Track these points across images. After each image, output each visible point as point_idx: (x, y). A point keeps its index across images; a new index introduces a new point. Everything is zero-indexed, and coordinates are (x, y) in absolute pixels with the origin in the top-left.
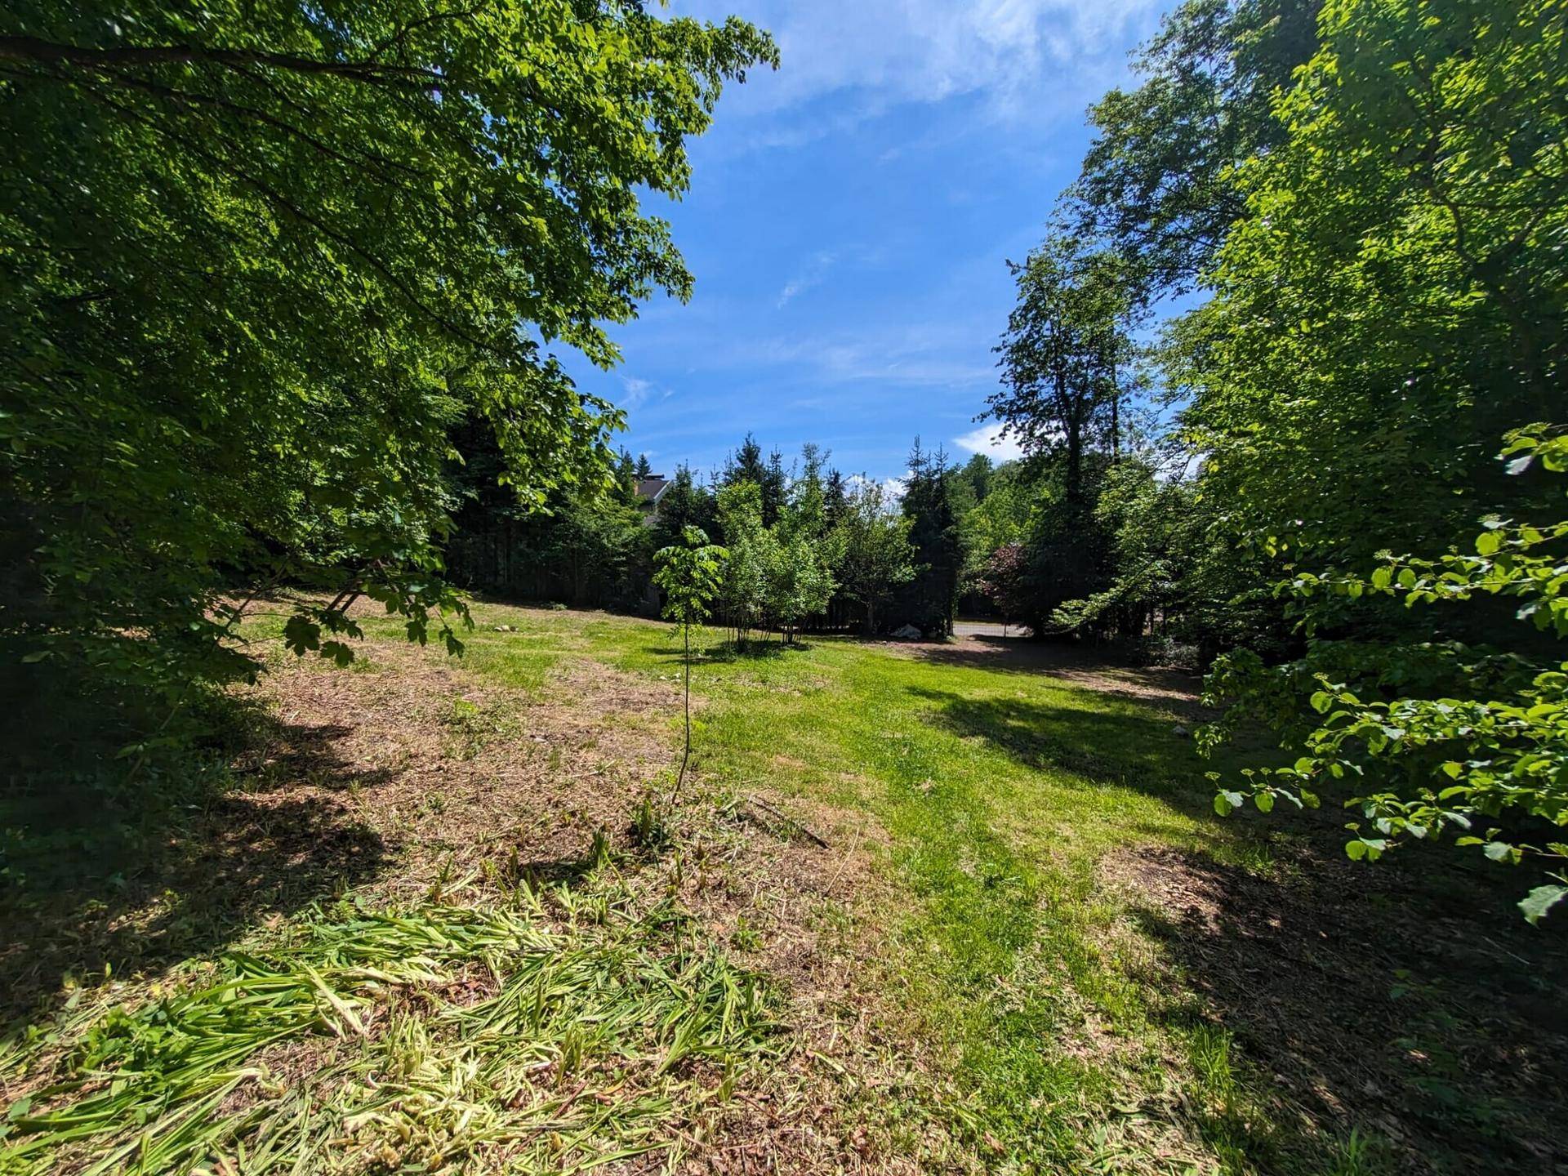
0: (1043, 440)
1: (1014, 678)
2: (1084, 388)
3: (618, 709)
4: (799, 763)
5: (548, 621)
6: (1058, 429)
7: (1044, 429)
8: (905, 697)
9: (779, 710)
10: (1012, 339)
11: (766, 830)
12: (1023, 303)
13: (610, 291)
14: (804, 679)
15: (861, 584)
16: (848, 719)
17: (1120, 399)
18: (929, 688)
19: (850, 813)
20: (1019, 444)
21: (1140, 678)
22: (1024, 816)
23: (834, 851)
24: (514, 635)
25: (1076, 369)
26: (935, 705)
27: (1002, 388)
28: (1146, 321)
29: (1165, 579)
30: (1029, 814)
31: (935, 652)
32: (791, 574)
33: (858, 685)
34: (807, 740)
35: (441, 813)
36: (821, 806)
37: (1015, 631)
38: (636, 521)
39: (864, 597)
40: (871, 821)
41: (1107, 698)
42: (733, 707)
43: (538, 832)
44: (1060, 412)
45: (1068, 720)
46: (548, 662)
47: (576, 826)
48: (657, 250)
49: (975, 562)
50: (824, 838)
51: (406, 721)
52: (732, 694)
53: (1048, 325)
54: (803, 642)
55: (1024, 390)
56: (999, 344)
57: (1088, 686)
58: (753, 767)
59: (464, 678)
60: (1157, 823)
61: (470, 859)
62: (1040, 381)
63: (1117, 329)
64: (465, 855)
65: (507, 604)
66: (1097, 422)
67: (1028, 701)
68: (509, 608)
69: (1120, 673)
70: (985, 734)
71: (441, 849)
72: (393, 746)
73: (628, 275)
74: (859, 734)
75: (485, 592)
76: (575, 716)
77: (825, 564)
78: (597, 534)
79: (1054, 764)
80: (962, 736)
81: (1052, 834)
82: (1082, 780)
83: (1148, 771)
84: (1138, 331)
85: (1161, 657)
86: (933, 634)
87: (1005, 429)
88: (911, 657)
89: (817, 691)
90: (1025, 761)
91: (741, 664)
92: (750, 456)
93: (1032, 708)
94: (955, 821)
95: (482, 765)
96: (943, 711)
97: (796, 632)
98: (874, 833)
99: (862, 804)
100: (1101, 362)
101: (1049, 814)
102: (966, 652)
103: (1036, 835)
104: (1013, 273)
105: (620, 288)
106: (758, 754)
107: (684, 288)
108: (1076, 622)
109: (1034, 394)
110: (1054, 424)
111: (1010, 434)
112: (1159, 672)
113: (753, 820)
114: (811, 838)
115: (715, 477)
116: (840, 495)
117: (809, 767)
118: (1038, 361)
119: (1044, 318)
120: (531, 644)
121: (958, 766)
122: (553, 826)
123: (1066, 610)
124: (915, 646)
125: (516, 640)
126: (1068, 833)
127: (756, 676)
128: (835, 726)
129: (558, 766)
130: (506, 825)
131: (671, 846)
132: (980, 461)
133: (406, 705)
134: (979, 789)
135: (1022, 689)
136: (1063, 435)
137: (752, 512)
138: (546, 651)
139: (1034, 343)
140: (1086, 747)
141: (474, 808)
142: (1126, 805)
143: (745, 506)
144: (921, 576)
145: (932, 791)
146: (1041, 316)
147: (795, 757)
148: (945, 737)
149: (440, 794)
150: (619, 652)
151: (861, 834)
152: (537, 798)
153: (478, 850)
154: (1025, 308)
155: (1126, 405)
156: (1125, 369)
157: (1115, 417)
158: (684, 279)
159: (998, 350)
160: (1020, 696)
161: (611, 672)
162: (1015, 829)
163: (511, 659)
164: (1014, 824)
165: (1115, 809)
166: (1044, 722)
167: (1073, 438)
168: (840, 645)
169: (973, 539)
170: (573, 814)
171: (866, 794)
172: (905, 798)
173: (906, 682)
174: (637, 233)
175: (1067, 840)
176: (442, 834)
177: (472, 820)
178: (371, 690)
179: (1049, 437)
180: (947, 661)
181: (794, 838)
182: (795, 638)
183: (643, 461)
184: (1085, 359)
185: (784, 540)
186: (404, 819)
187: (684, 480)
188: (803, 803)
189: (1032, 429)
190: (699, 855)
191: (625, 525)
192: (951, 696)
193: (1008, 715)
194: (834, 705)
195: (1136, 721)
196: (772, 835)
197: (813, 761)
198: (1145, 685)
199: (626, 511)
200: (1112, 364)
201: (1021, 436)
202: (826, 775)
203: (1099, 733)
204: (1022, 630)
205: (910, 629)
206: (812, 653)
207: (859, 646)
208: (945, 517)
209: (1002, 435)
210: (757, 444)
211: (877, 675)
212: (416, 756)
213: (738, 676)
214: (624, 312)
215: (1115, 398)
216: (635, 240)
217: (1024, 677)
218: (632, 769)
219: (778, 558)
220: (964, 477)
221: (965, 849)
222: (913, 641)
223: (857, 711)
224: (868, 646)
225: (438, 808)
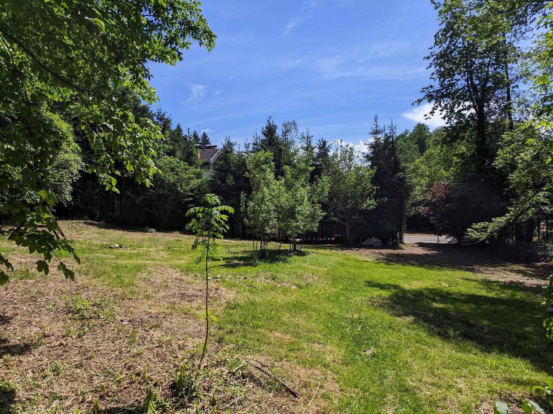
0: (459, 114)
1: (442, 273)
2: (486, 80)
3: (177, 300)
4: (288, 337)
5: (144, 240)
6: (469, 107)
7: (461, 107)
8: (365, 288)
9: (281, 299)
10: (437, 50)
11: (259, 384)
12: (443, 26)
13: (165, 45)
14: (300, 277)
15: (341, 212)
16: (325, 305)
17: (512, 85)
18: (383, 282)
19: (317, 372)
20: (444, 118)
21: (530, 270)
22: (433, 374)
23: (302, 399)
24: (121, 251)
25: (480, 68)
26: (385, 294)
27: (432, 82)
28: (527, 34)
29: (547, 204)
30: (437, 372)
31: (391, 255)
32: (293, 208)
33: (335, 280)
34: (295, 321)
35: (58, 375)
36: (298, 367)
37: (444, 239)
38: (198, 176)
39: (343, 220)
40: (329, 377)
41: (505, 286)
42: (251, 297)
43: (115, 387)
44: (470, 96)
45: (474, 303)
46: (139, 268)
47: (140, 383)
48: (193, 18)
49: (417, 194)
50: (296, 390)
51: (46, 312)
52: (252, 289)
53: (460, 40)
54: (303, 250)
55: (446, 83)
56: (428, 54)
57: (493, 278)
58: (258, 340)
59: (86, 281)
60: (525, 378)
61: (71, 406)
62: (457, 77)
63: (508, 40)
64: (68, 403)
65: (119, 229)
66: (497, 102)
67: (449, 289)
68: (121, 232)
69: (516, 267)
70: (414, 314)
71: (54, 399)
72: (35, 329)
73: (176, 35)
74: (331, 315)
75: (106, 222)
76: (150, 307)
77: (316, 200)
78: (174, 184)
79: (459, 335)
80: (399, 316)
81: (451, 386)
82: (477, 348)
83: (526, 339)
84: (522, 41)
85: (545, 256)
86: (390, 243)
87: (434, 109)
88: (373, 259)
89: (307, 285)
90: (439, 334)
91: (263, 267)
92: (270, 131)
93: (451, 294)
94: (386, 377)
95: (88, 342)
96: (389, 298)
97: (299, 243)
98: (331, 386)
99: (326, 366)
100: (498, 62)
101: (451, 372)
102: (411, 255)
103: (439, 387)
104: (436, 8)
105: (172, 43)
106: (263, 330)
107: (210, 42)
108: (484, 236)
109: (452, 85)
110: (467, 104)
111: (437, 112)
112: (543, 266)
113: (252, 378)
114: (288, 390)
115: (247, 146)
116: (326, 155)
117: (294, 339)
118: (455, 63)
119: (458, 35)
120: (130, 256)
121: (393, 337)
122: (124, 383)
123: (476, 230)
124: (377, 251)
125: (122, 254)
126: (462, 385)
127: (269, 274)
128: (315, 310)
129: (134, 341)
130: (96, 382)
131: (196, 397)
132: (421, 128)
133: (47, 301)
134: (405, 355)
135: (445, 281)
136: (473, 111)
137: (269, 170)
138: (140, 262)
139: (451, 52)
140: (485, 322)
141: (79, 371)
142: (505, 365)
143: (264, 167)
144: (380, 207)
145: (373, 356)
146: (456, 34)
147: (285, 332)
148: (387, 317)
149: (59, 363)
150: (186, 260)
151: (321, 387)
152: (118, 364)
153: (77, 399)
154: (445, 30)
155: (515, 89)
156: (515, 65)
157: (509, 98)
158: (210, 36)
159: (428, 58)
160: (444, 286)
161: (177, 275)
162: (425, 383)
163: (117, 267)
164: (426, 379)
165: (497, 367)
166: (458, 304)
167: (481, 114)
168: (327, 251)
169: (415, 181)
170: (138, 375)
171: (329, 358)
172: (354, 361)
173: (367, 278)
174: (180, 9)
175: (460, 391)
176: (57, 389)
177: (76, 380)
178: (27, 291)
179: (464, 112)
180: (397, 262)
181: (277, 390)
182: (298, 247)
183: (205, 136)
184: (487, 60)
185: (289, 186)
186: (34, 379)
187: (229, 148)
188: (286, 365)
189: (452, 108)
190: (213, 403)
191: (191, 178)
192: (396, 287)
193: (434, 300)
194: (317, 295)
195: (521, 304)
196: (264, 387)
197: (298, 335)
198: (531, 276)
199: (192, 169)
200: (506, 63)
201: (444, 113)
202: (305, 345)
203: (495, 312)
204: (449, 240)
205: (374, 240)
206: (307, 258)
207: (340, 252)
208: (396, 167)
209: (432, 113)
210: (275, 123)
211: (349, 272)
212: (48, 336)
213: (258, 275)
214: (174, 57)
215: (508, 85)
216: (179, 13)
217: (449, 272)
218: (181, 343)
219: (285, 199)
220: (411, 139)
221: (390, 396)
222: (376, 248)
223: (332, 298)
224: (346, 252)
225: (56, 371)
